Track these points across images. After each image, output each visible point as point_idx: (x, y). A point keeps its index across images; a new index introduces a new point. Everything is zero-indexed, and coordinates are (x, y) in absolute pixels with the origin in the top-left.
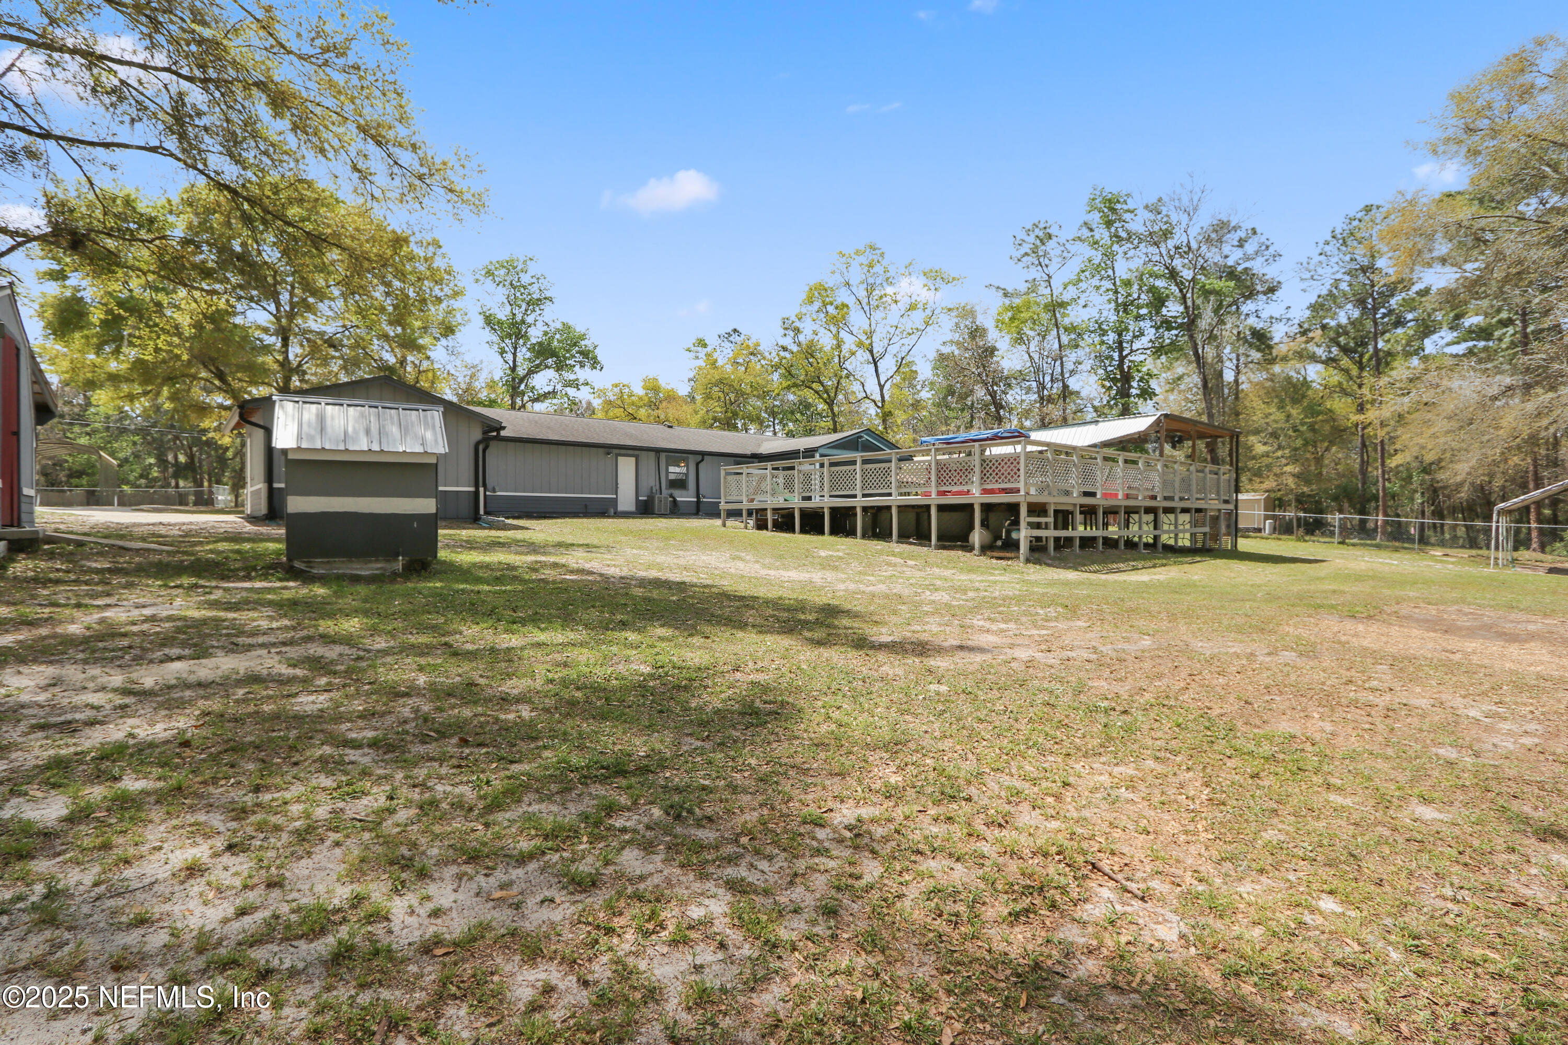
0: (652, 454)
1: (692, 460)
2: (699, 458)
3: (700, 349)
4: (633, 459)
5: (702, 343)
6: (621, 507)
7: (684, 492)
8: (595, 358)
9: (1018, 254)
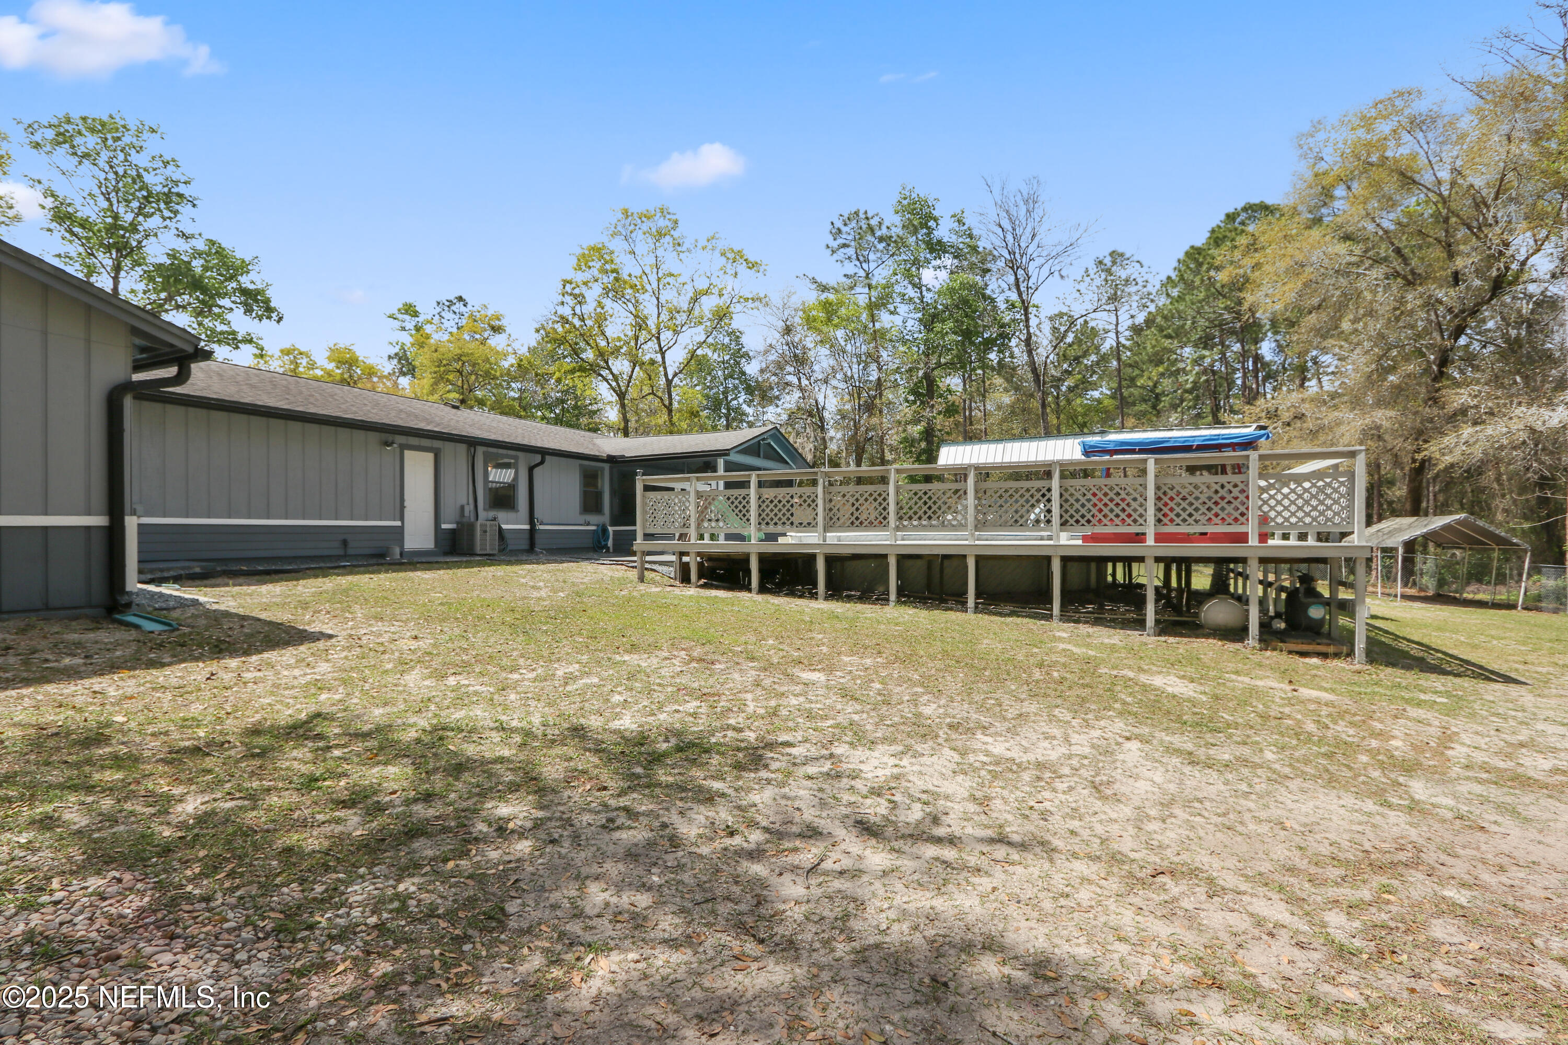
0: (462, 448)
1: (524, 461)
2: (538, 458)
3: (407, 317)
4: (430, 456)
5: (410, 310)
6: (411, 543)
7: (511, 515)
8: (267, 301)
9: (835, 244)
